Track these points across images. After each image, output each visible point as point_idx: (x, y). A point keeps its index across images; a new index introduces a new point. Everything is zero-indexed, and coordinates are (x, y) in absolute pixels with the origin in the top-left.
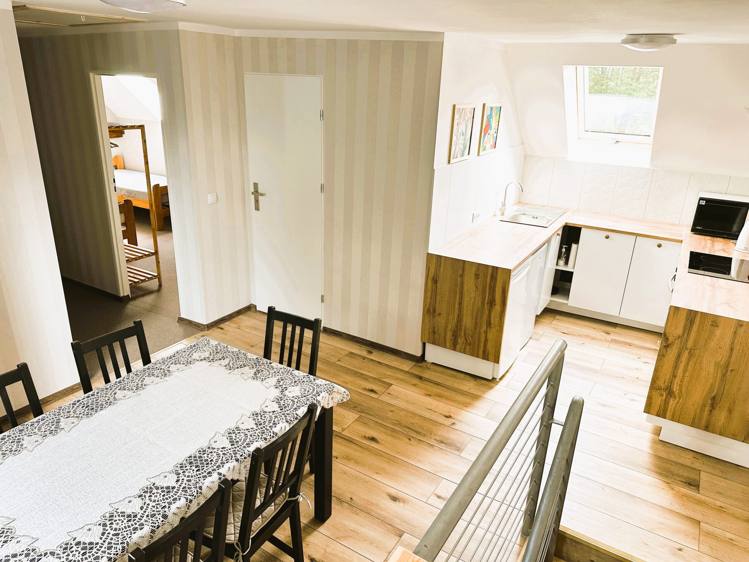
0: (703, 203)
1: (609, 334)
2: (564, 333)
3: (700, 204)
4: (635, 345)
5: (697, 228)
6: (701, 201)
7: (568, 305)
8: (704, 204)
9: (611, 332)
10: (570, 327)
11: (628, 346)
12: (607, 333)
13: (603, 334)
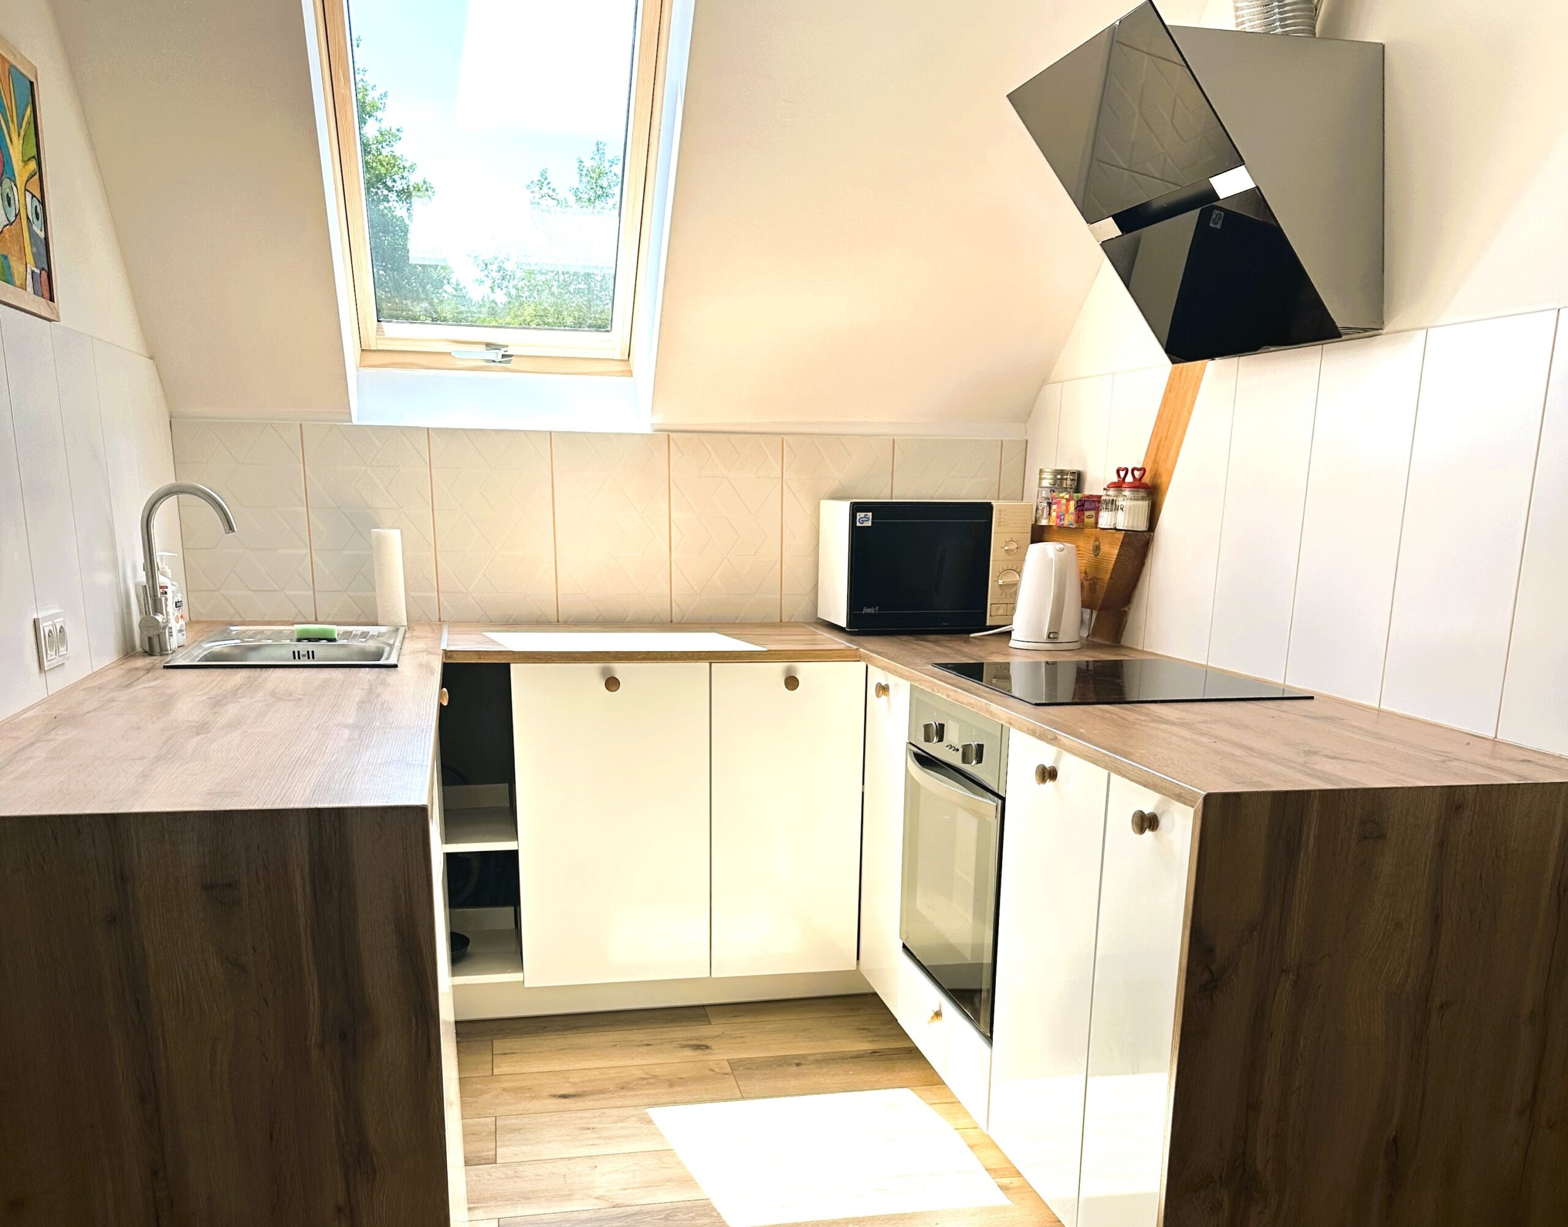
0: (866, 520)
1: (707, 1047)
2: (564, 1096)
3: (858, 524)
4: (810, 1058)
5: (867, 610)
6: (860, 515)
7: (527, 985)
8: (869, 524)
9: (707, 1038)
10: (571, 1068)
11: (794, 1069)
12: (698, 1047)
13: (689, 1053)
